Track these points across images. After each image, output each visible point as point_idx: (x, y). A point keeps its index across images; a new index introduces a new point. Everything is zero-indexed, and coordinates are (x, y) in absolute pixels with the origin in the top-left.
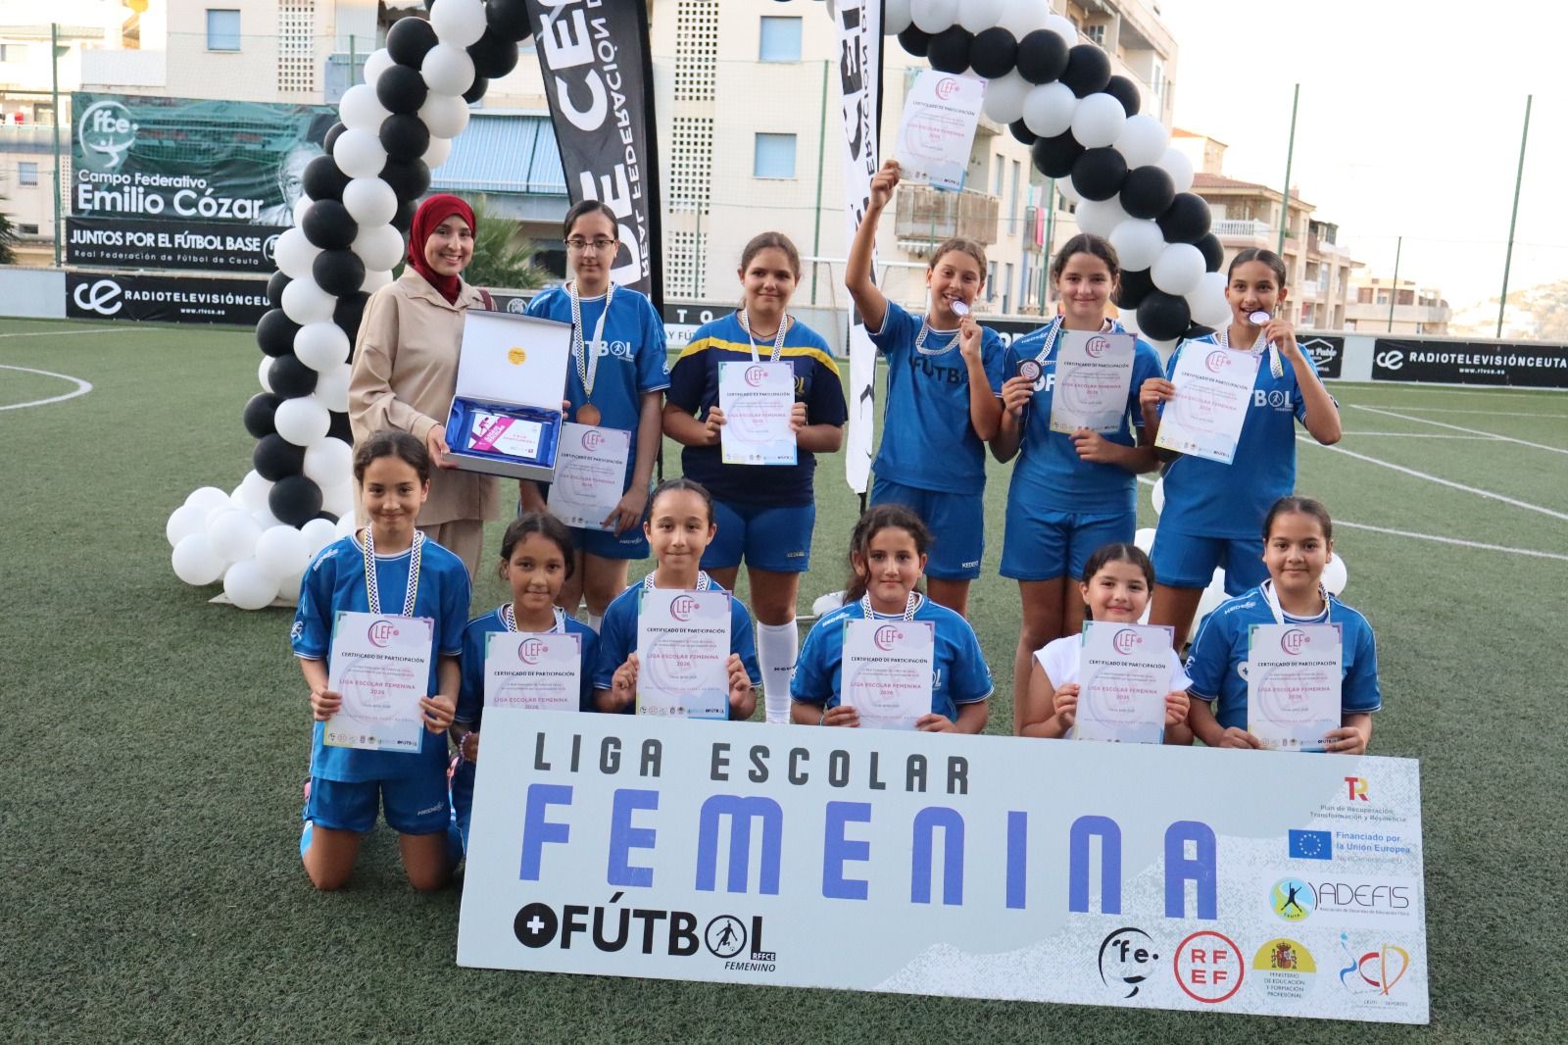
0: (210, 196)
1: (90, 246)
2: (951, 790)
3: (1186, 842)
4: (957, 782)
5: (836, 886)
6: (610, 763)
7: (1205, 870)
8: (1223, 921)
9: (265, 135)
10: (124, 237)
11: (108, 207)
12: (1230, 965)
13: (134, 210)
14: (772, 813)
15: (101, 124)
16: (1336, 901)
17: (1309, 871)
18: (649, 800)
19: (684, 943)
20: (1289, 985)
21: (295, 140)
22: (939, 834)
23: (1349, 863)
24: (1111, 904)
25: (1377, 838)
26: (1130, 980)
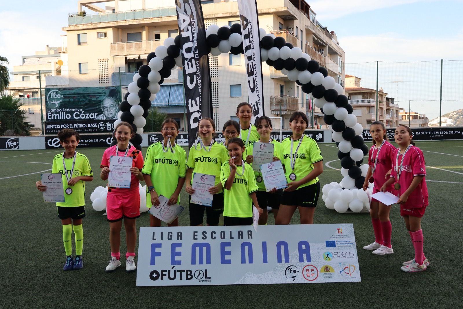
0: (83, 113)
1: (51, 129)
2: (249, 238)
3: (303, 245)
4: (250, 236)
5: (224, 261)
6: (170, 238)
7: (307, 251)
8: (312, 262)
9: (97, 96)
10: (60, 126)
11: (56, 118)
12: (315, 272)
13: (63, 118)
14: (208, 246)
15: (53, 96)
16: (338, 256)
17: (331, 250)
18: (180, 245)
19: (189, 277)
20: (329, 275)
21: (105, 96)
22: (247, 248)
23: (339, 247)
24: (287, 260)
25: (345, 241)
26: (292, 277)
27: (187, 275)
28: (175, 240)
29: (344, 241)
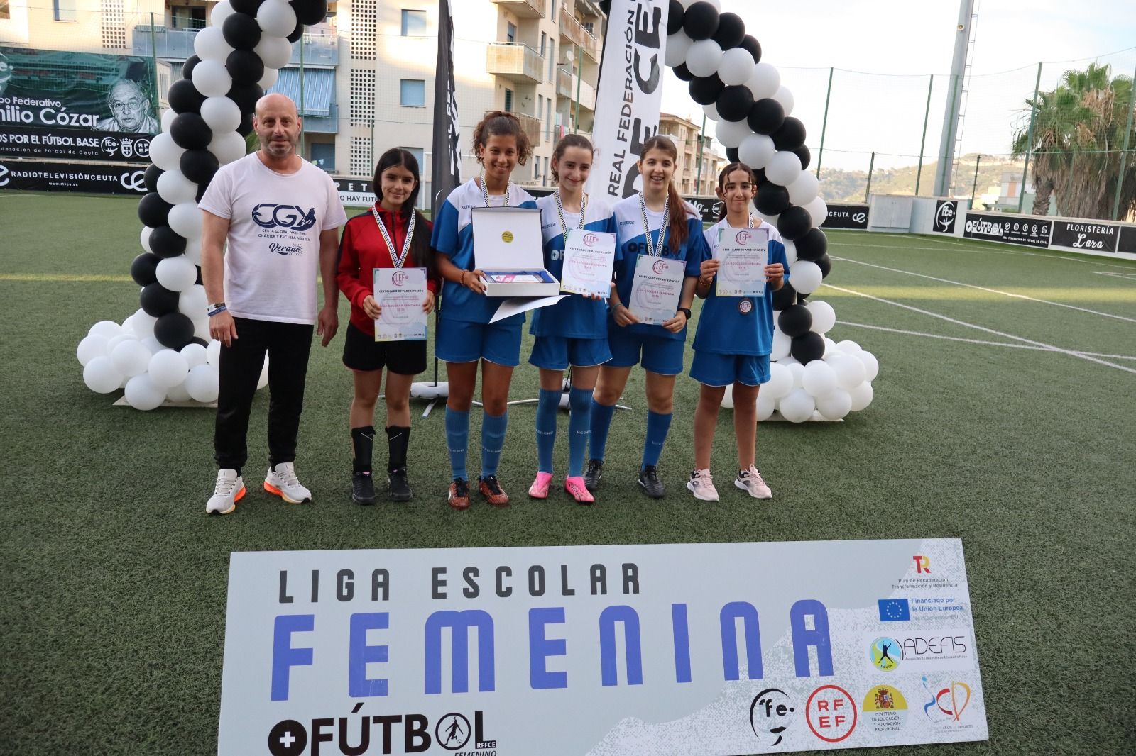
2: (626, 591)
3: (806, 616)
4: (631, 584)
5: (543, 679)
6: (345, 592)
7: (821, 637)
8: (838, 676)
12: (846, 710)
14: (484, 621)
16: (916, 652)
17: (896, 631)
18: (381, 621)
19: (418, 741)
20: (889, 721)
22: (620, 627)
23: (922, 622)
24: (756, 671)
25: (939, 600)
26: (775, 731)
27: (410, 733)
28: (363, 602)
29: (935, 601)
